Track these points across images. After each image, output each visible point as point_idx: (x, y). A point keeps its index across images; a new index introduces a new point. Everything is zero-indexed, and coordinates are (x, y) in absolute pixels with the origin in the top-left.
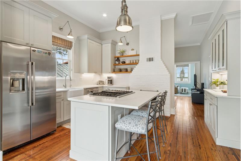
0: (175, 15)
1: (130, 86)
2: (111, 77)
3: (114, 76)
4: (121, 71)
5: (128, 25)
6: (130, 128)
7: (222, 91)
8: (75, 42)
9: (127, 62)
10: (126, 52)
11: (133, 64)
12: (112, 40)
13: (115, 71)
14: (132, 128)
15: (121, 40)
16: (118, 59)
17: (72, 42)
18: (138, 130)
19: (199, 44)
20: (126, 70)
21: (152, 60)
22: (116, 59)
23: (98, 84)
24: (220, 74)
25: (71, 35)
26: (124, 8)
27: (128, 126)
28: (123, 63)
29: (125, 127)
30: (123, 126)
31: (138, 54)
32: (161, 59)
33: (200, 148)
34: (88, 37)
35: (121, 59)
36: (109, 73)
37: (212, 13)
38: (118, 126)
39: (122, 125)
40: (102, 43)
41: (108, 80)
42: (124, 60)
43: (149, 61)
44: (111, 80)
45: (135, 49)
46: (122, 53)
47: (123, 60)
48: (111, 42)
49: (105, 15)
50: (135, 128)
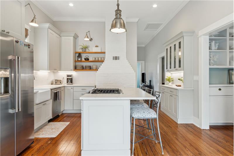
0: (138, 20)
1: (96, 85)
2: (72, 75)
3: (74, 73)
4: (83, 68)
5: (123, 28)
6: (146, 116)
7: (176, 85)
8: (30, 30)
9: (91, 59)
10: (89, 48)
11: (98, 61)
12: (75, 34)
13: (77, 68)
14: (147, 116)
15: (87, 35)
16: (80, 55)
17: (28, 30)
18: (152, 116)
19: (144, 46)
20: (90, 68)
21: (119, 59)
22: (77, 55)
23: (54, 83)
24: (171, 73)
25: (35, 22)
26: (118, 12)
27: (144, 115)
28: (87, 60)
29: (141, 116)
30: (140, 115)
31: (103, 51)
32: (126, 59)
33: (171, 128)
34: (49, 26)
35: (84, 56)
36: (71, 70)
37: (162, 24)
38: (136, 116)
39: (138, 115)
40: (61, 35)
41: (67, 79)
42: (88, 57)
43: (115, 59)
44: (72, 79)
45: (99, 46)
46: (85, 48)
47: (86, 57)
48: (73, 35)
49: (71, 5)
50: (150, 115)
